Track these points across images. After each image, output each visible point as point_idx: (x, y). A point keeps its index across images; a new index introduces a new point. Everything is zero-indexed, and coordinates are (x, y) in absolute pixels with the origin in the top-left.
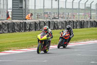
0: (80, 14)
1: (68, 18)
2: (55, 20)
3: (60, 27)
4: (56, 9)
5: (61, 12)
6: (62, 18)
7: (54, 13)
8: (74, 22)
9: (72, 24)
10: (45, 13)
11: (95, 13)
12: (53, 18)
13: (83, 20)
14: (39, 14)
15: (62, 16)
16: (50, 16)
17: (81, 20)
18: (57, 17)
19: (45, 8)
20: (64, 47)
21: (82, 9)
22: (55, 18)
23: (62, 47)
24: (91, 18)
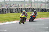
0: (25, 4)
1: (18, 7)
2: (11, 8)
3: (14, 12)
4: (12, 2)
5: (14, 3)
6: (15, 6)
7: (11, 4)
8: (22, 9)
9: (21, 10)
10: (5, 4)
11: (34, 4)
12: (10, 7)
13: (27, 7)
14: (2, 5)
15: (15, 5)
16: (8, 6)
17: (26, 8)
18: (12, 6)
19: (5, 1)
20: (32, 21)
21: (26, 2)
22: (11, 7)
23: (31, 21)
24: (31, 7)
